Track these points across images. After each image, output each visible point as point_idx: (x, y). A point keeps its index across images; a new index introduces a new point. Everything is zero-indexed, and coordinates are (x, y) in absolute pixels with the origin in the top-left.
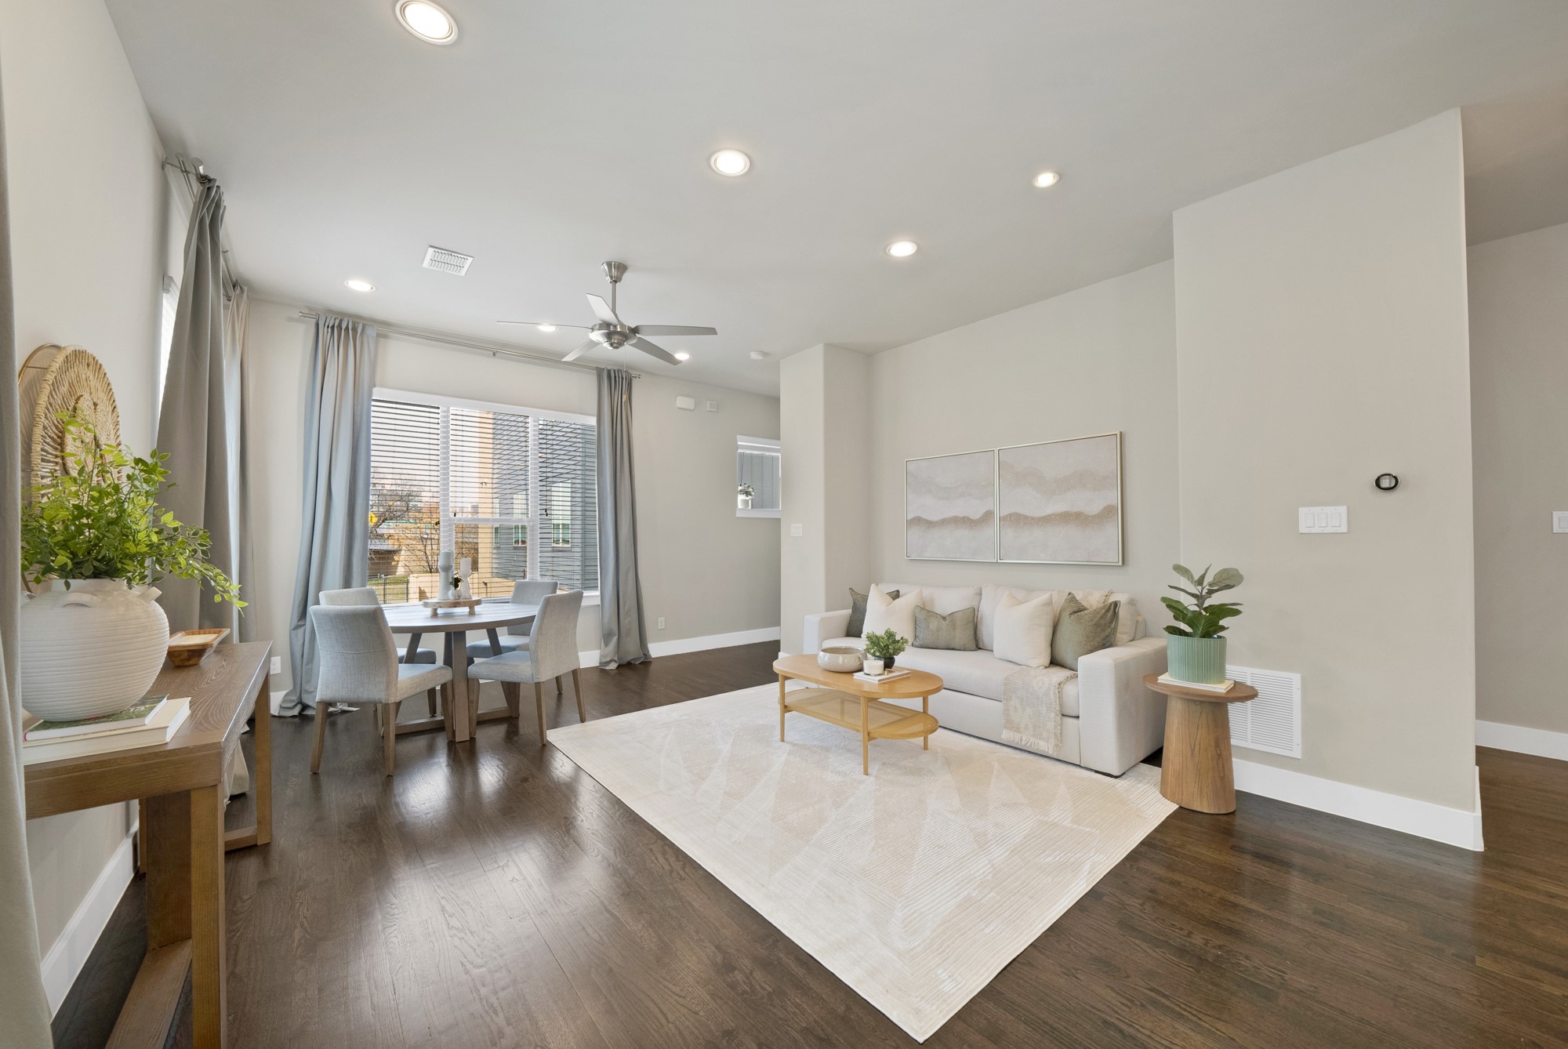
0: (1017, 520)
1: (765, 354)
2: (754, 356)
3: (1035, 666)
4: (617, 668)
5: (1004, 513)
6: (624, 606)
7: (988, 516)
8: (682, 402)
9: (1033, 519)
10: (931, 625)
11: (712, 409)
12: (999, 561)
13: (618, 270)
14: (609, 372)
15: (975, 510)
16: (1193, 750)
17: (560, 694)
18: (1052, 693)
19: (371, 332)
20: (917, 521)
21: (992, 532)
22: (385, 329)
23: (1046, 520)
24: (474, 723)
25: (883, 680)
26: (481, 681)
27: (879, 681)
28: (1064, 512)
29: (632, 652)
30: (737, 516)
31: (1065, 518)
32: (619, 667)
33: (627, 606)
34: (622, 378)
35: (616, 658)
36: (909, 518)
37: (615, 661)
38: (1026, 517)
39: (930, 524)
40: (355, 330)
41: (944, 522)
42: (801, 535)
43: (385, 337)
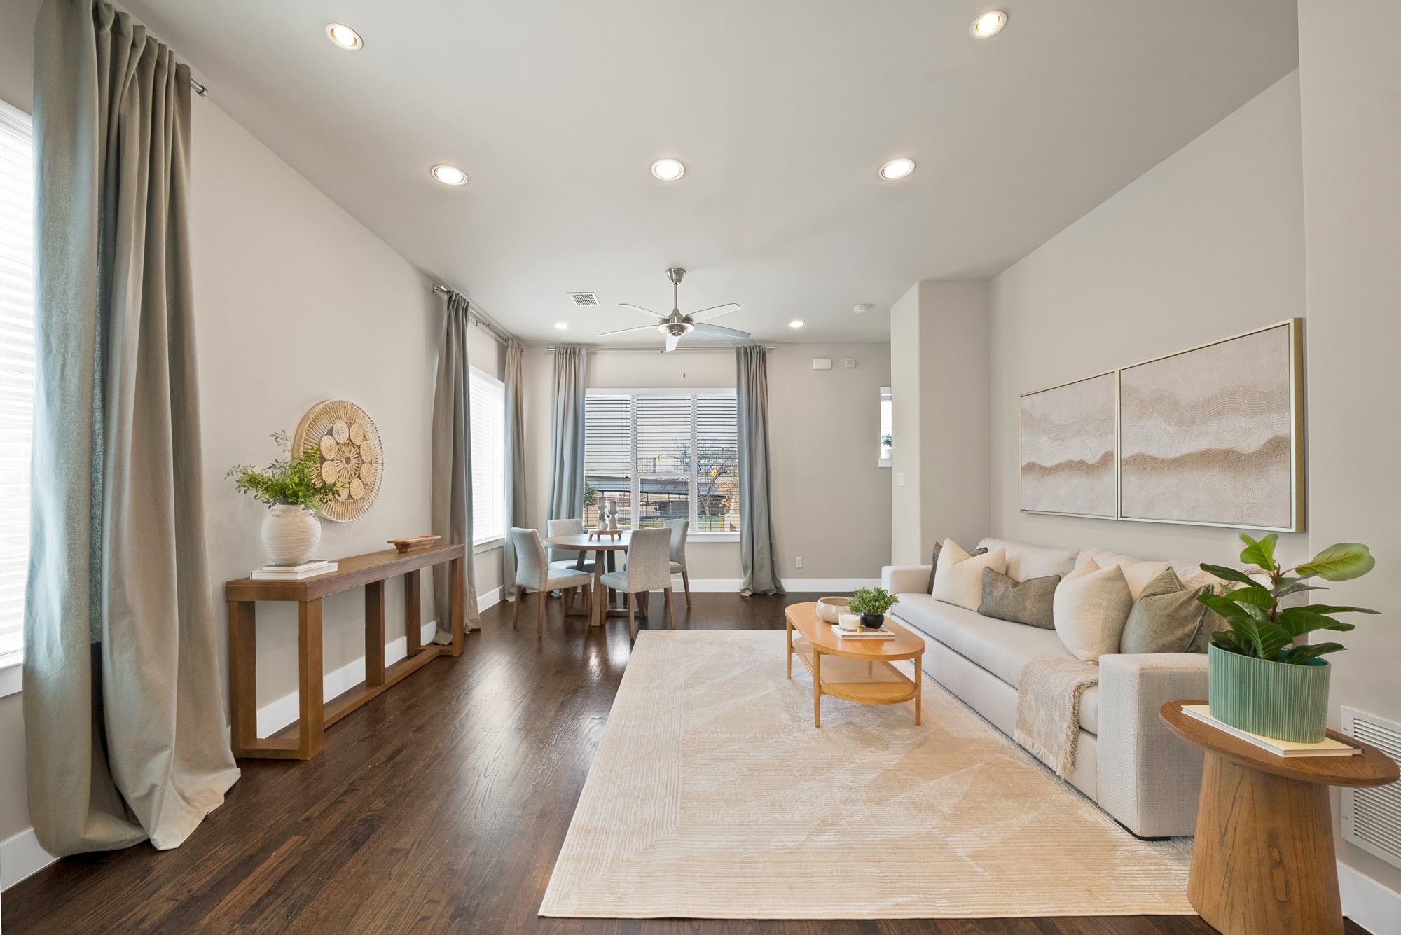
0: (1142, 463)
1: (869, 306)
2: (856, 309)
3: (1082, 659)
4: (751, 596)
5: (1127, 454)
6: (757, 545)
7: (1107, 458)
8: (817, 364)
9: (1162, 461)
10: (995, 591)
11: (849, 366)
12: (1120, 519)
13: (677, 274)
14: (745, 349)
15: (1090, 450)
16: (1223, 835)
17: (689, 608)
18: (1067, 696)
19: (584, 353)
20: (1032, 467)
21: (1108, 480)
22: (592, 349)
23: (1180, 463)
24: (604, 617)
25: (848, 636)
26: (617, 591)
27: (843, 636)
28: (1206, 451)
29: (765, 583)
30: (879, 466)
31: (1208, 458)
32: (753, 595)
33: (760, 545)
34: (757, 352)
35: (750, 587)
36: (1024, 463)
37: (750, 590)
38: (1155, 459)
39: (1045, 471)
40: (574, 353)
41: (1058, 468)
42: (904, 485)
43: (595, 353)
